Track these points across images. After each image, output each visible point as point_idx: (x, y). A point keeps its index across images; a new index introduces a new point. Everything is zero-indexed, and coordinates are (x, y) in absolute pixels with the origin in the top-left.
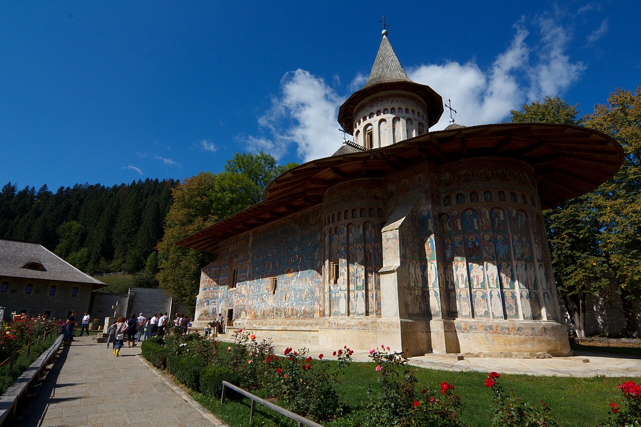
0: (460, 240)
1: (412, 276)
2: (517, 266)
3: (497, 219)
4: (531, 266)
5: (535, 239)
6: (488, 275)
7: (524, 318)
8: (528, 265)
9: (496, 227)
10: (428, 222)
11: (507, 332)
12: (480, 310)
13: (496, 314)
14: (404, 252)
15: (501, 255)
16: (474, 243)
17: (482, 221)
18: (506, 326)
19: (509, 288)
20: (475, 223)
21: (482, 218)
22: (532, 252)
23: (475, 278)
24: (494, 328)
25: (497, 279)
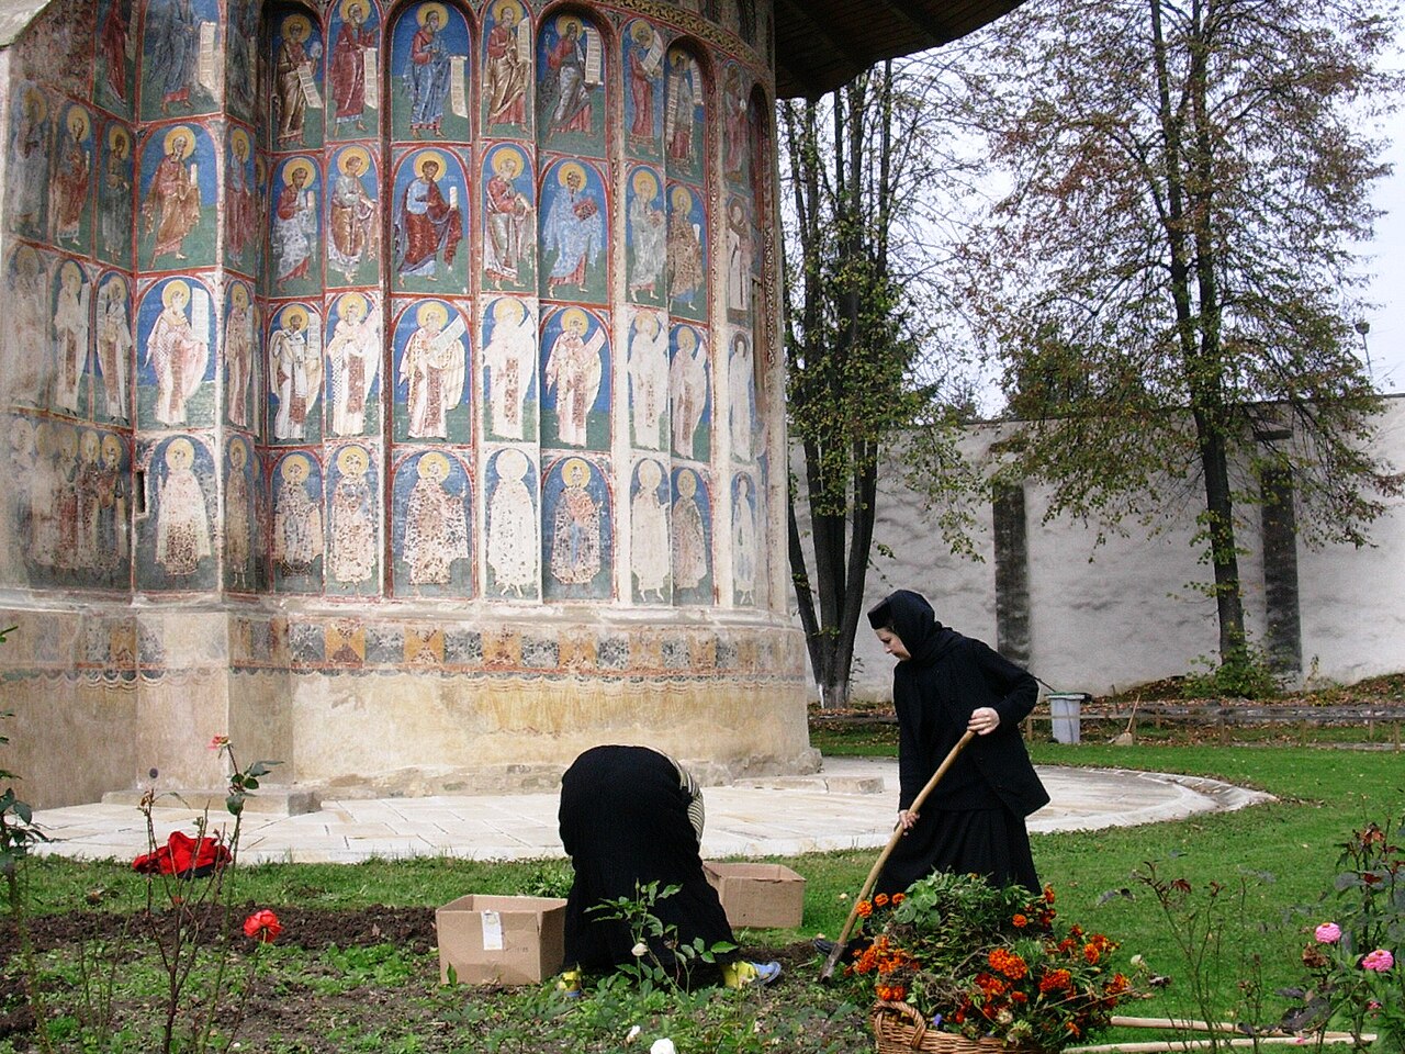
0: (363, 169)
1: (71, 356)
2: (633, 332)
3: (566, 76)
4: (698, 339)
5: (731, 205)
6: (487, 369)
7: (636, 597)
8: (685, 335)
9: (559, 116)
10: (196, 37)
11: (550, 663)
12: (428, 553)
13: (509, 575)
14: (34, 197)
15: (563, 268)
16: (435, 192)
17: (493, 75)
18: (549, 633)
19: (583, 441)
20: (457, 81)
21: (497, 56)
22: (708, 272)
23: (423, 385)
24: (489, 644)
25: (531, 394)
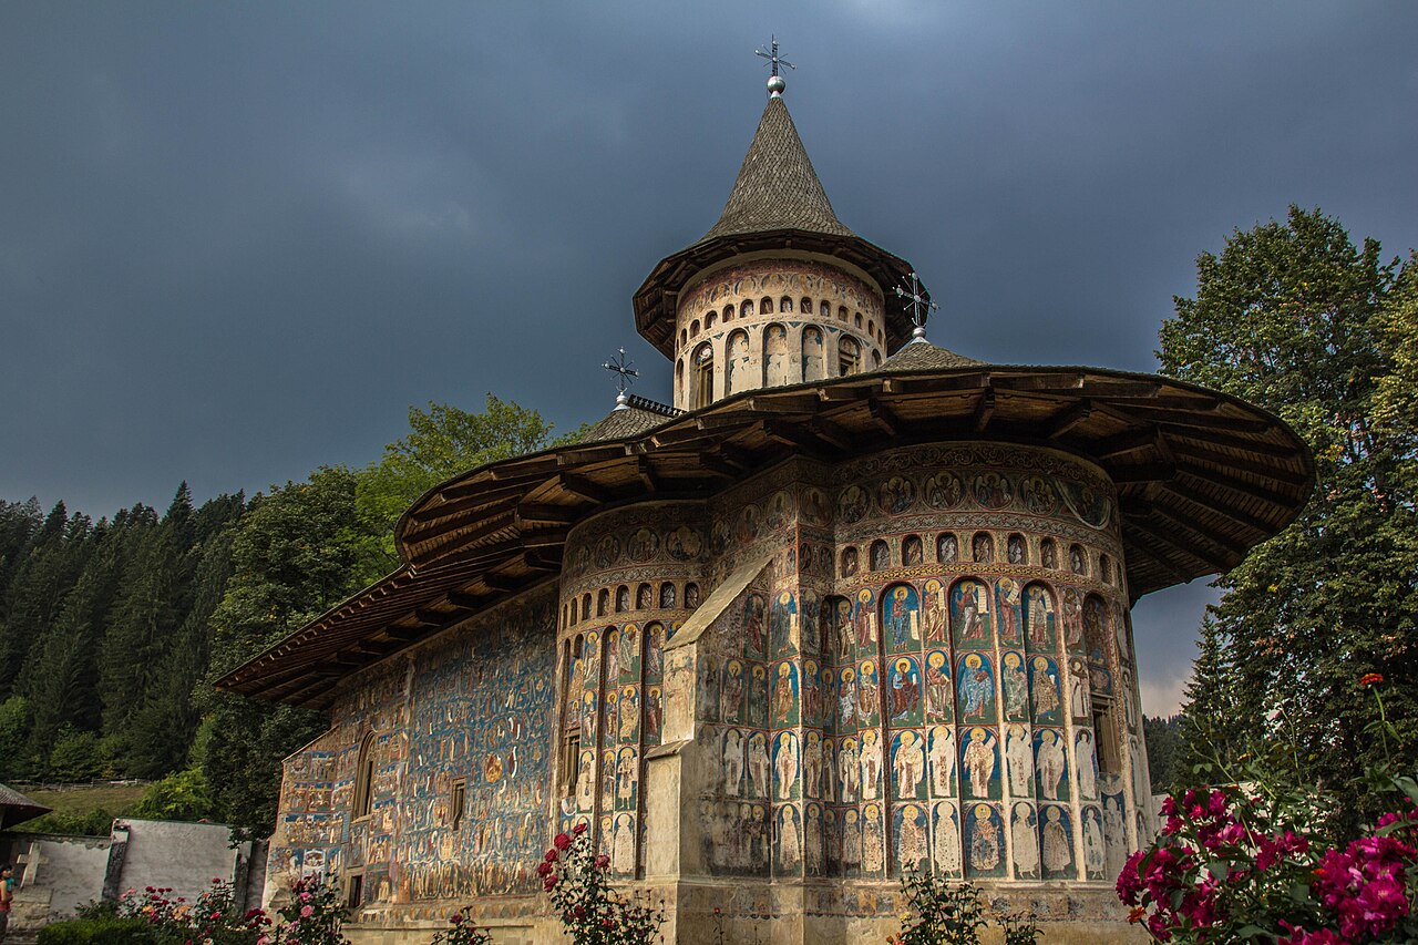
0: (872, 671)
2: (1009, 737)
3: (968, 612)
4: (1057, 735)
5: (1072, 662)
6: (932, 762)
7: (1017, 876)
8: (1047, 735)
9: (965, 632)
10: (788, 621)
12: (909, 856)
13: (946, 865)
15: (971, 708)
16: (906, 678)
17: (928, 618)
19: (986, 795)
20: (913, 623)
21: (929, 608)
22: (1061, 698)
23: (904, 772)
25: (953, 773)
